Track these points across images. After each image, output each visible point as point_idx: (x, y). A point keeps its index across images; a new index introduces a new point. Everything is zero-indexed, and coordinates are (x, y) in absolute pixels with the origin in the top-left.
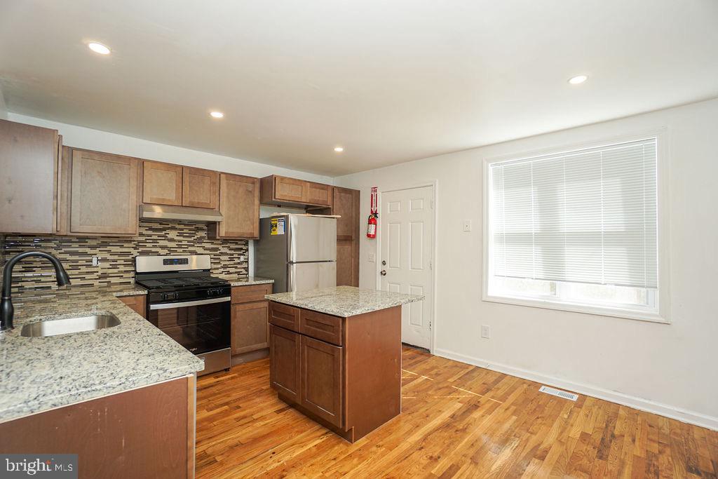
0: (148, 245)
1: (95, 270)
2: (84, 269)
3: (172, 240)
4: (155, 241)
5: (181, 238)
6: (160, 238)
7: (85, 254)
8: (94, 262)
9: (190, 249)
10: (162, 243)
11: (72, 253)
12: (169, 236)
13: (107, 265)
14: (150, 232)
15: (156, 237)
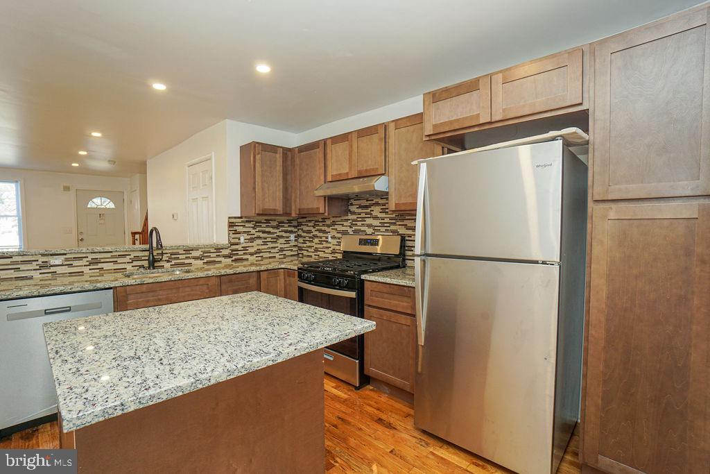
0: (359, 223)
1: (329, 245)
2: (325, 245)
3: (376, 218)
4: (363, 219)
5: (383, 215)
6: (367, 216)
7: (324, 232)
8: (330, 239)
9: (393, 227)
10: (369, 221)
11: (320, 231)
12: (374, 213)
13: (334, 241)
14: (360, 210)
15: (363, 215)
